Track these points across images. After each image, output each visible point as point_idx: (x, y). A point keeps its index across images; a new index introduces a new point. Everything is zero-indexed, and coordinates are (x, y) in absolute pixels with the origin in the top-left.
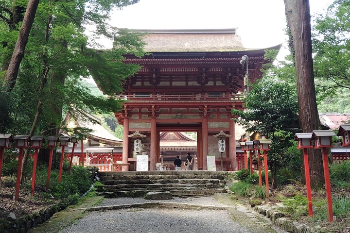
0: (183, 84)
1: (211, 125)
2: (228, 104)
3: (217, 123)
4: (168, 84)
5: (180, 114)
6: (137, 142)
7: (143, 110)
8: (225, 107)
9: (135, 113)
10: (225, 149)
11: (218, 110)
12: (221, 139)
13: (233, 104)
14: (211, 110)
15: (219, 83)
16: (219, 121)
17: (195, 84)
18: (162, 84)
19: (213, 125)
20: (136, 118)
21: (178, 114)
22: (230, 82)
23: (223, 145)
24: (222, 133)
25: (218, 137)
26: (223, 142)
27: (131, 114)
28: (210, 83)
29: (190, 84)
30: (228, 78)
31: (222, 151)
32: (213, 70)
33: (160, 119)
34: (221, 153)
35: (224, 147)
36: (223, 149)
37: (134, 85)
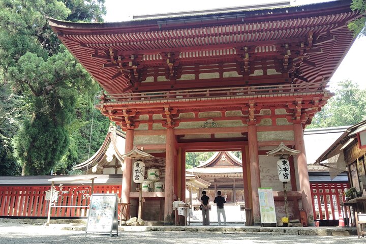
0: (216, 75)
1: (263, 136)
2: (290, 100)
3: (273, 132)
4: (192, 77)
5: (211, 121)
6: (137, 165)
7: (155, 116)
8: (285, 106)
9: (143, 121)
10: (289, 176)
11: (273, 112)
12: (281, 159)
13: (297, 99)
14: (262, 112)
15: (271, 72)
16: (276, 129)
17: (235, 74)
18: (184, 77)
19: (266, 136)
20: (143, 129)
21: (209, 121)
22: (290, 67)
23: (285, 169)
24: (283, 147)
25: (276, 155)
26: (285, 163)
27: (137, 124)
28: (258, 73)
29: (226, 75)
30: (286, 60)
31: (286, 180)
32: (260, 50)
33: (180, 129)
34: (284, 183)
35: (288, 172)
36: (286, 176)
37: (143, 82)
